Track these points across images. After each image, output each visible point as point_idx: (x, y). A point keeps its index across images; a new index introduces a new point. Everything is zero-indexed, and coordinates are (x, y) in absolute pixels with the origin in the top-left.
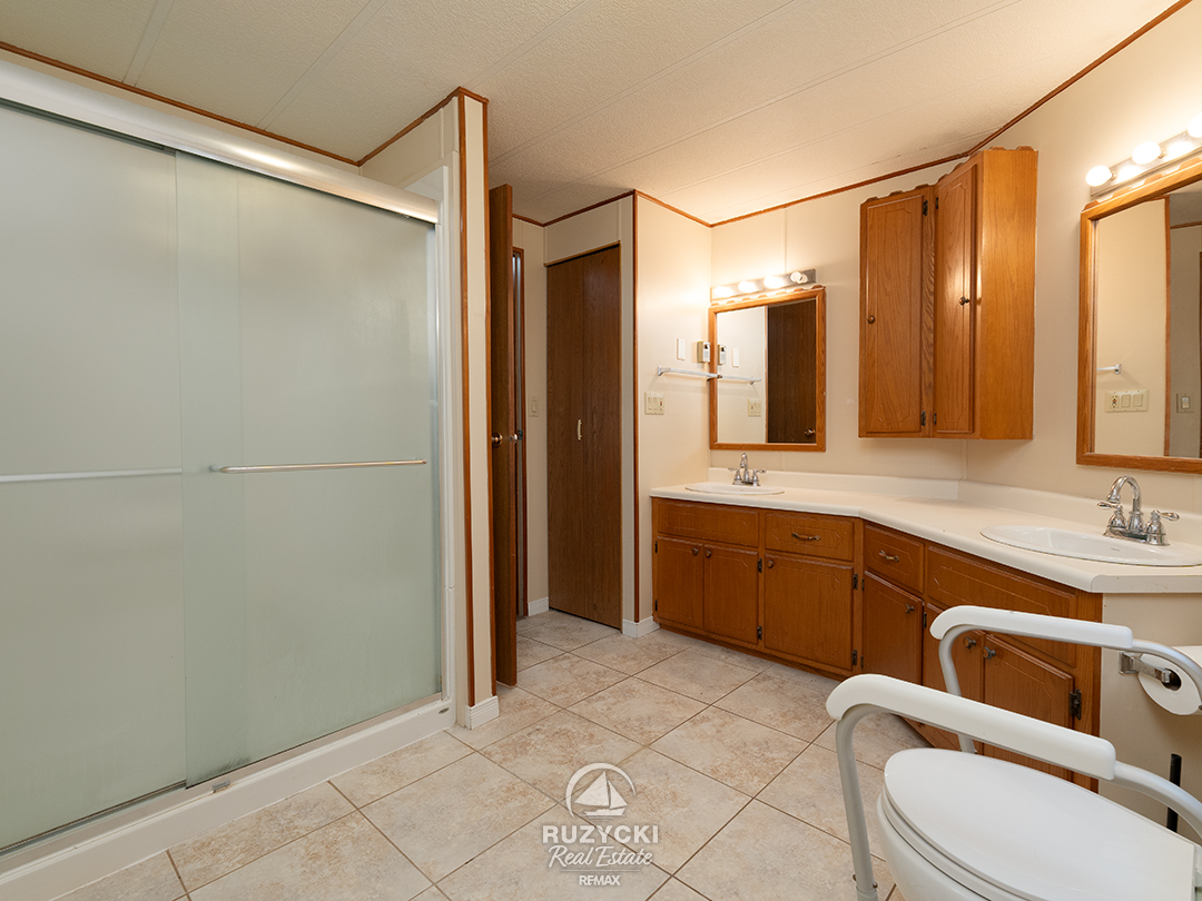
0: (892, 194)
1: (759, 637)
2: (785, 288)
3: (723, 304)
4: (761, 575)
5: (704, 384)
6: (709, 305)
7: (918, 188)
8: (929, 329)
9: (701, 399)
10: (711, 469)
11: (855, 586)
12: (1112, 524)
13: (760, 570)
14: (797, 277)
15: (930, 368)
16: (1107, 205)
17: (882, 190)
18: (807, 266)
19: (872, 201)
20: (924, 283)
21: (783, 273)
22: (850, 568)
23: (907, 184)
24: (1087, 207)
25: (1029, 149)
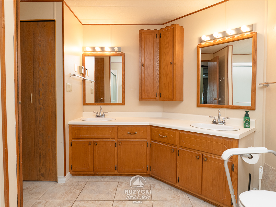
0: (148, 30)
1: (116, 169)
2: (110, 51)
3: (88, 53)
4: (116, 148)
5: (81, 82)
6: (82, 53)
7: (155, 30)
8: (158, 70)
9: (80, 87)
10: (83, 112)
11: (147, 146)
12: (213, 121)
13: (116, 146)
14: (116, 49)
15: (158, 81)
16: (204, 45)
17: (145, 28)
18: (119, 46)
19: (142, 30)
20: (157, 57)
21: (110, 46)
22: (146, 141)
23: (152, 28)
24: (199, 44)
25: (182, 27)
